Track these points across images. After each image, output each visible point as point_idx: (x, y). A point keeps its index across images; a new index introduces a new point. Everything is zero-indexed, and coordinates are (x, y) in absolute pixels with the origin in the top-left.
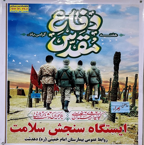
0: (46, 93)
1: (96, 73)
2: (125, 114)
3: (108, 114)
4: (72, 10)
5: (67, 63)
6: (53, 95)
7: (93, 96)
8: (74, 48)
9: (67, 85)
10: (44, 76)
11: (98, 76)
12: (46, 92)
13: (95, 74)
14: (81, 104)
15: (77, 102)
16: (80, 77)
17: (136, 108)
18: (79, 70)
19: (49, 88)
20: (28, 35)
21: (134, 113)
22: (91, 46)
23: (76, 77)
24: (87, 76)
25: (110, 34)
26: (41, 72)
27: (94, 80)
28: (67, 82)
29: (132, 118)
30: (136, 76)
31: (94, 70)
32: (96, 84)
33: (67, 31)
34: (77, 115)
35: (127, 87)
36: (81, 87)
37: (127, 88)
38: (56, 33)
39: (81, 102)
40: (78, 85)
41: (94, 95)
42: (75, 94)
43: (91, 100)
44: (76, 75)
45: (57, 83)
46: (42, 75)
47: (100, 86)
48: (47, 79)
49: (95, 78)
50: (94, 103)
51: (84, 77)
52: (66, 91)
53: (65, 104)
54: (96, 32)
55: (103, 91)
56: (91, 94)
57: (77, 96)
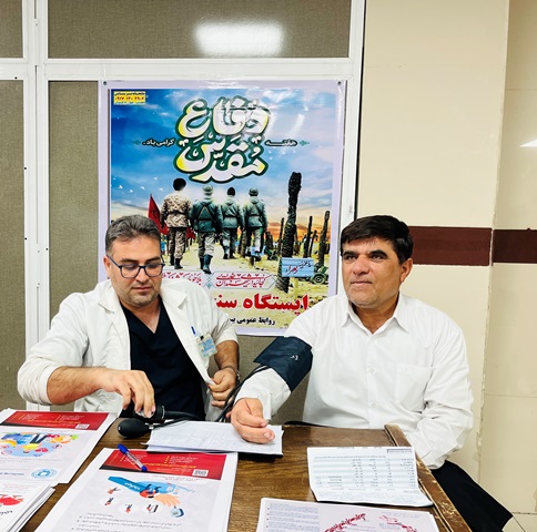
0: (174, 242)
1: (258, 209)
2: (307, 279)
3: (276, 278)
4: (219, 100)
5: (208, 192)
6: (186, 245)
7: (251, 248)
8: (222, 165)
9: (208, 230)
10: (171, 213)
11: (261, 214)
12: (174, 240)
13: (256, 212)
14: (232, 260)
15: (225, 257)
16: (230, 216)
17: (326, 268)
18: (230, 205)
19: (178, 234)
20: (145, 143)
21: (321, 277)
22: (251, 163)
23: (225, 216)
24: (242, 214)
25: (283, 142)
26: (166, 206)
27: (255, 221)
28: (208, 223)
29: (318, 285)
30: (328, 214)
31: (255, 203)
32: (258, 228)
33: (210, 137)
34: (224, 278)
35: (310, 233)
36: (233, 232)
37: (310, 235)
38: (191, 139)
39: (232, 257)
40: (226, 229)
41: (254, 245)
42: (221, 244)
43: (249, 254)
44: (224, 213)
45: (192, 226)
46: (166, 213)
47: (264, 231)
48: (175, 218)
49: (257, 218)
50: (254, 259)
51: (237, 216)
52: (207, 238)
53: (205, 261)
54: (259, 138)
55: (270, 241)
56: (249, 245)
57: (225, 248)
